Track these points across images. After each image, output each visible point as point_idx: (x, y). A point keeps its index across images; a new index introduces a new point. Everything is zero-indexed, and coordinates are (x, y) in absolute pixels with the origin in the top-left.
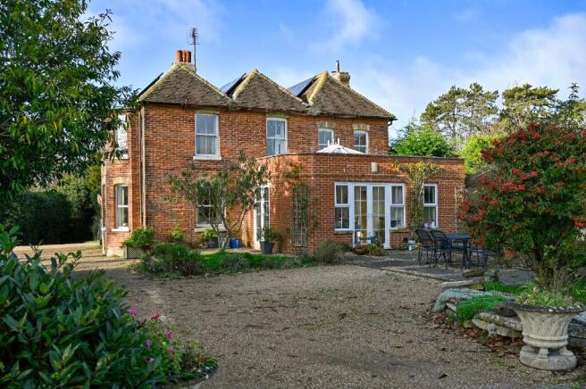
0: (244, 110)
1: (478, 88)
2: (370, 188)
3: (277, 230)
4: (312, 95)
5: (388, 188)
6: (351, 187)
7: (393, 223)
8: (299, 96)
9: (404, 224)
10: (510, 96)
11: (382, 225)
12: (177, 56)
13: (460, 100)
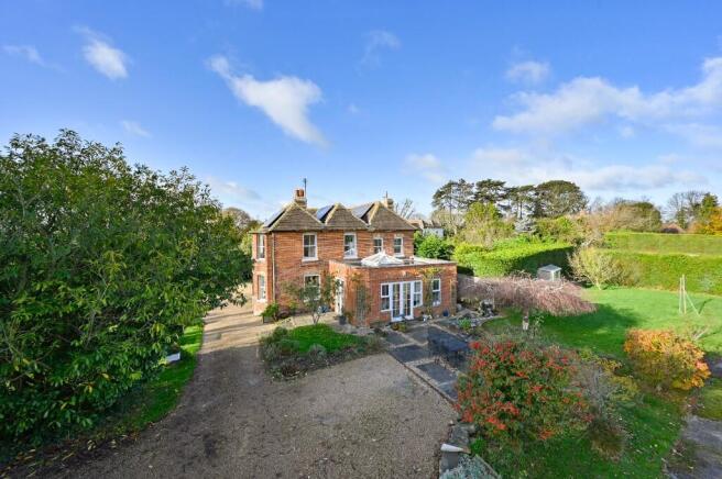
0: (332, 231)
1: (463, 181)
2: (402, 284)
3: (347, 310)
4: (371, 217)
5: (412, 283)
6: (391, 285)
7: (415, 303)
8: (362, 218)
9: (421, 303)
10: (481, 185)
11: (409, 305)
12: (295, 193)
13: (454, 188)
